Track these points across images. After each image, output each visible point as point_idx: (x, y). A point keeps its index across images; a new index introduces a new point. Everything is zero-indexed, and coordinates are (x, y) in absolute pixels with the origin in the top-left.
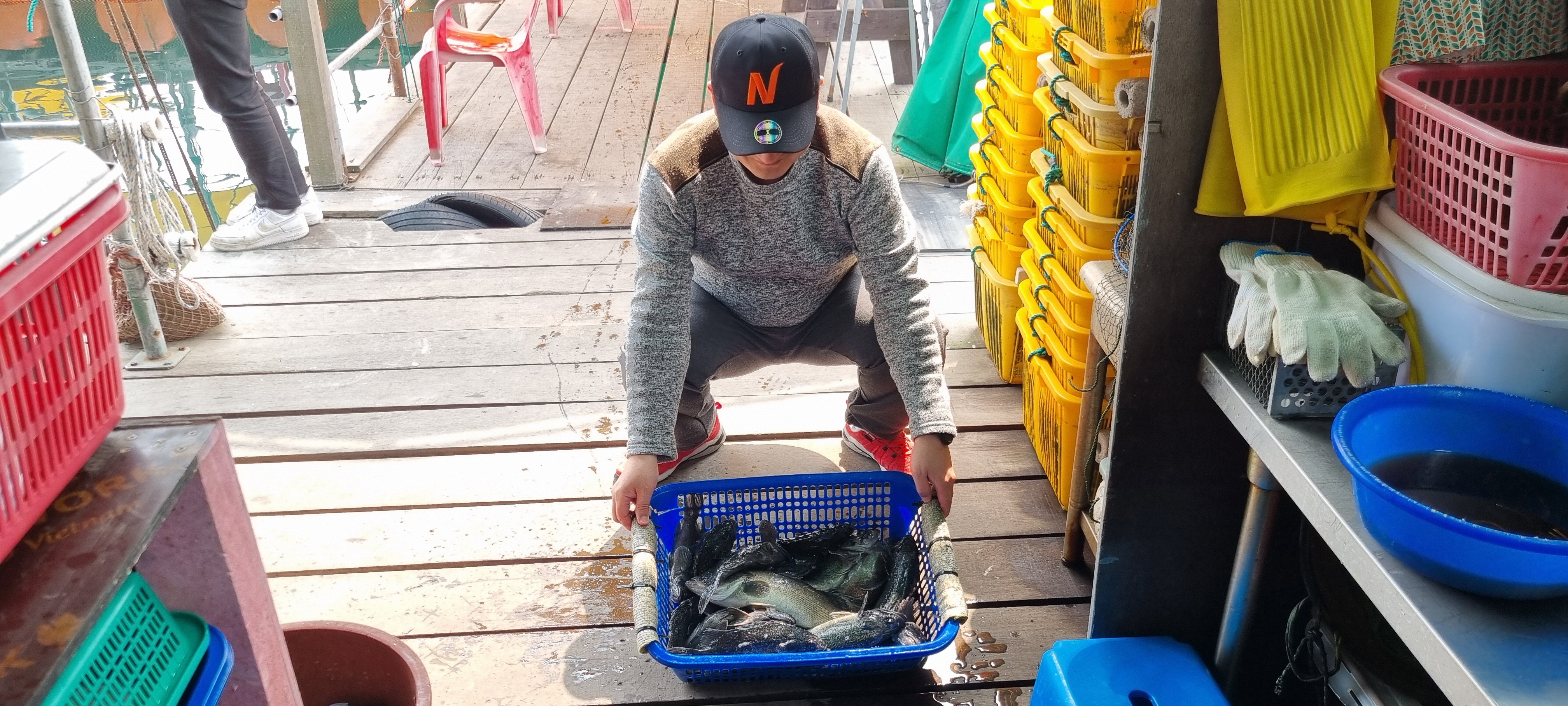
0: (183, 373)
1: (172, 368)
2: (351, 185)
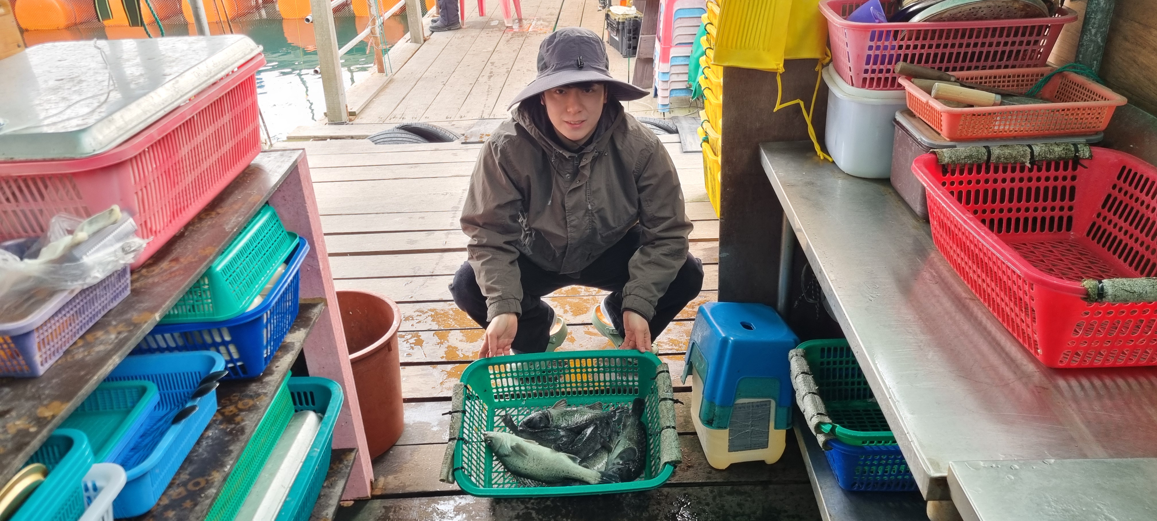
2: (351, 123)
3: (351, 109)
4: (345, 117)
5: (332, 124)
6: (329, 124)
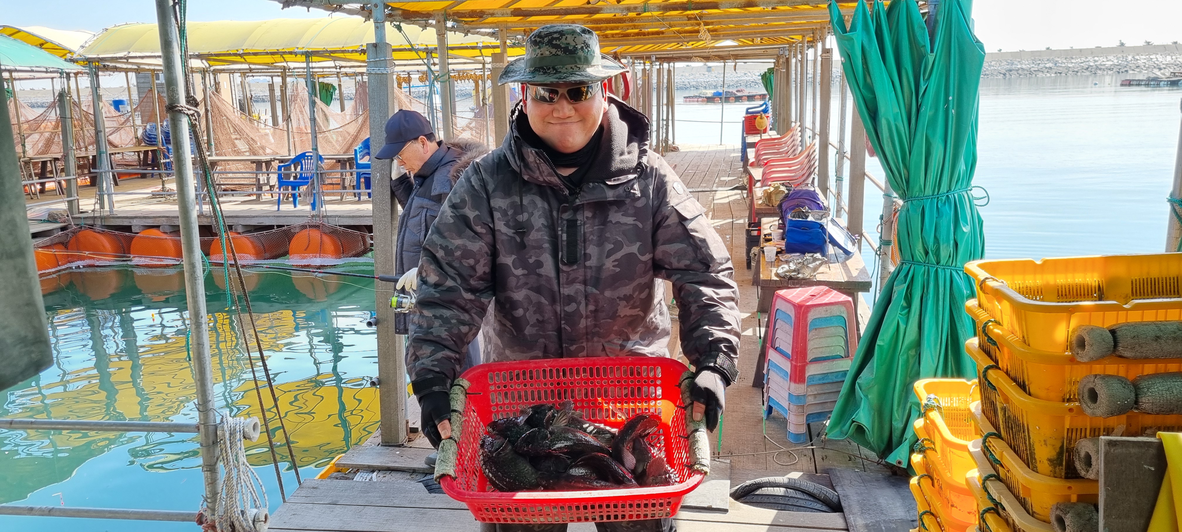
2: (410, 444)
3: (414, 423)
4: (403, 436)
5: (386, 446)
6: (382, 446)
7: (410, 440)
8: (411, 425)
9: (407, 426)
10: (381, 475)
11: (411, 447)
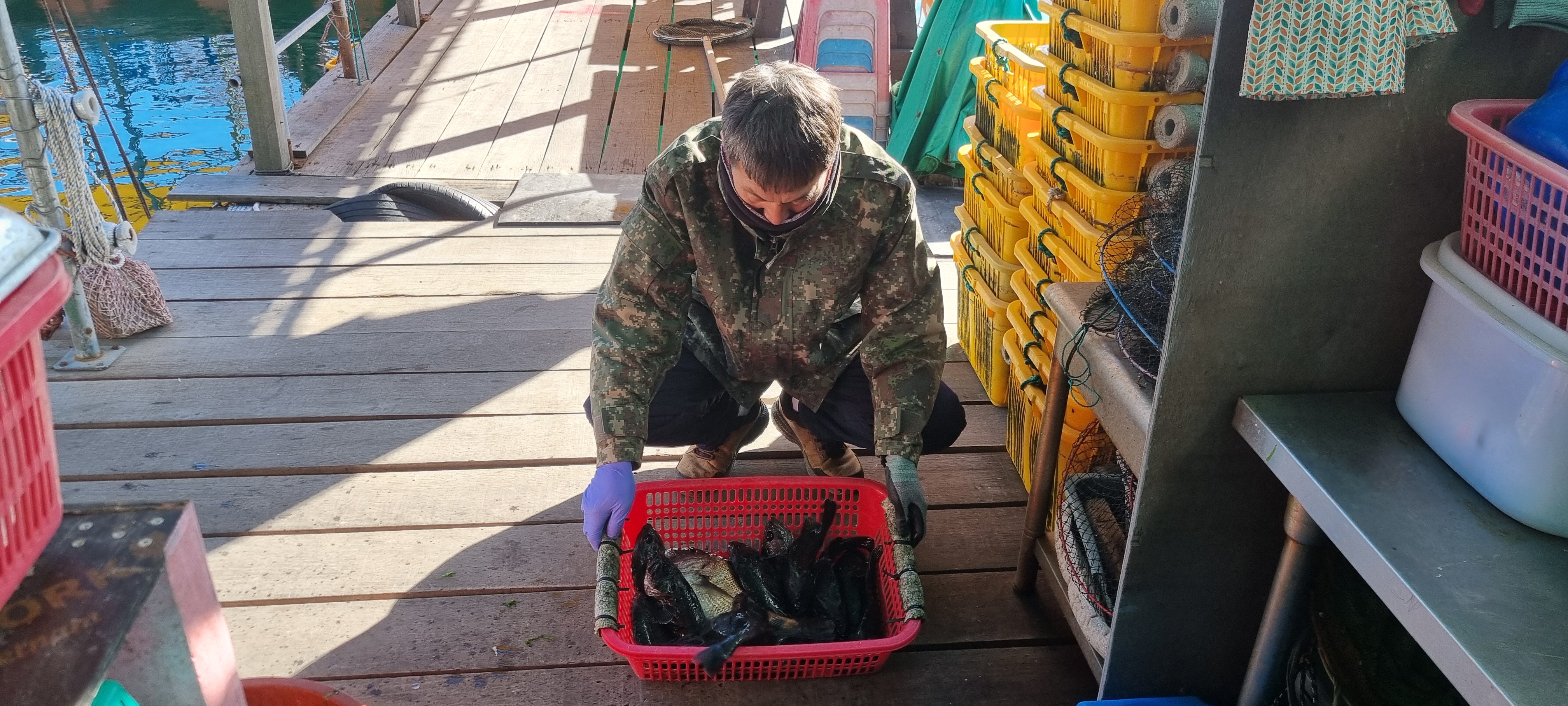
0: (117, 373)
1: (104, 369)
2: (298, 172)
3: (297, 146)
4: (286, 162)
5: (263, 174)
6: (256, 174)
7: (296, 167)
8: (294, 149)
9: (290, 148)
10: (265, 208)
11: (300, 175)
